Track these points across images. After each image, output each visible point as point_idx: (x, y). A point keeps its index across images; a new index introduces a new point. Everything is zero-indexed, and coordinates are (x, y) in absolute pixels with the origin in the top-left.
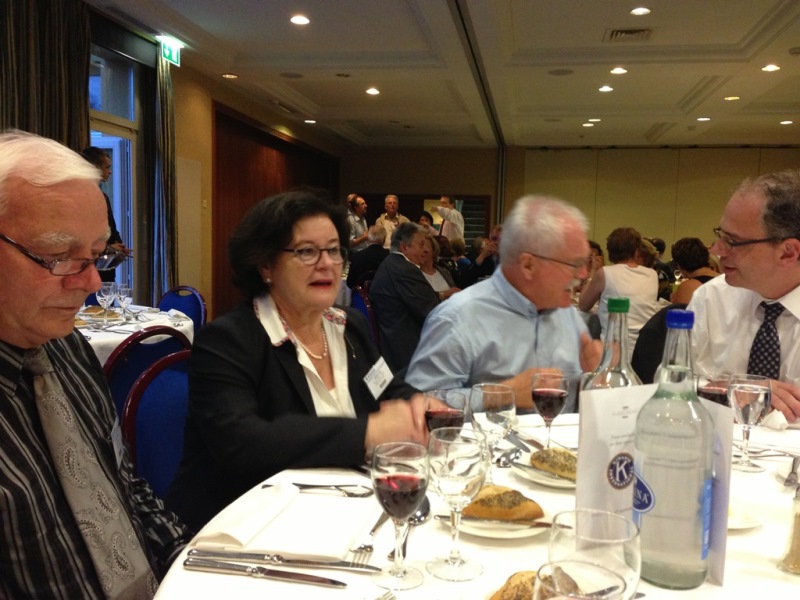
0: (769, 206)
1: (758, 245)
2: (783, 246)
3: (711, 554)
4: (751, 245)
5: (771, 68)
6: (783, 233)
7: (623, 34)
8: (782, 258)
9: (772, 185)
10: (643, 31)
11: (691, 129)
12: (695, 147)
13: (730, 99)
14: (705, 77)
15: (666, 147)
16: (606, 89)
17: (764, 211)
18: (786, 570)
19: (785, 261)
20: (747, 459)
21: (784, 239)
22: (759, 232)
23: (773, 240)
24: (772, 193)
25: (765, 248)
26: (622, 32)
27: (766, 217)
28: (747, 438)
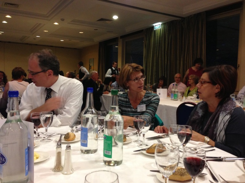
0: (40, 61)
1: (40, 73)
2: (47, 72)
3: (29, 173)
4: (39, 74)
5: (56, 24)
6: (46, 69)
7: (9, 5)
8: (49, 76)
9: (39, 54)
10: (16, 5)
11: (34, 39)
12: (36, 45)
13: (45, 31)
14: (37, 24)
15: (27, 44)
16: (5, 22)
17: (38, 63)
18: (55, 171)
19: (50, 76)
20: (47, 138)
21: (47, 70)
22: (39, 69)
23: (44, 71)
24: (40, 57)
25: (42, 74)
26: (9, 4)
27: (40, 65)
28: (47, 131)
